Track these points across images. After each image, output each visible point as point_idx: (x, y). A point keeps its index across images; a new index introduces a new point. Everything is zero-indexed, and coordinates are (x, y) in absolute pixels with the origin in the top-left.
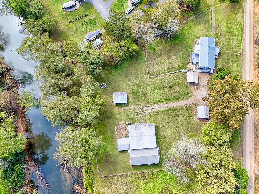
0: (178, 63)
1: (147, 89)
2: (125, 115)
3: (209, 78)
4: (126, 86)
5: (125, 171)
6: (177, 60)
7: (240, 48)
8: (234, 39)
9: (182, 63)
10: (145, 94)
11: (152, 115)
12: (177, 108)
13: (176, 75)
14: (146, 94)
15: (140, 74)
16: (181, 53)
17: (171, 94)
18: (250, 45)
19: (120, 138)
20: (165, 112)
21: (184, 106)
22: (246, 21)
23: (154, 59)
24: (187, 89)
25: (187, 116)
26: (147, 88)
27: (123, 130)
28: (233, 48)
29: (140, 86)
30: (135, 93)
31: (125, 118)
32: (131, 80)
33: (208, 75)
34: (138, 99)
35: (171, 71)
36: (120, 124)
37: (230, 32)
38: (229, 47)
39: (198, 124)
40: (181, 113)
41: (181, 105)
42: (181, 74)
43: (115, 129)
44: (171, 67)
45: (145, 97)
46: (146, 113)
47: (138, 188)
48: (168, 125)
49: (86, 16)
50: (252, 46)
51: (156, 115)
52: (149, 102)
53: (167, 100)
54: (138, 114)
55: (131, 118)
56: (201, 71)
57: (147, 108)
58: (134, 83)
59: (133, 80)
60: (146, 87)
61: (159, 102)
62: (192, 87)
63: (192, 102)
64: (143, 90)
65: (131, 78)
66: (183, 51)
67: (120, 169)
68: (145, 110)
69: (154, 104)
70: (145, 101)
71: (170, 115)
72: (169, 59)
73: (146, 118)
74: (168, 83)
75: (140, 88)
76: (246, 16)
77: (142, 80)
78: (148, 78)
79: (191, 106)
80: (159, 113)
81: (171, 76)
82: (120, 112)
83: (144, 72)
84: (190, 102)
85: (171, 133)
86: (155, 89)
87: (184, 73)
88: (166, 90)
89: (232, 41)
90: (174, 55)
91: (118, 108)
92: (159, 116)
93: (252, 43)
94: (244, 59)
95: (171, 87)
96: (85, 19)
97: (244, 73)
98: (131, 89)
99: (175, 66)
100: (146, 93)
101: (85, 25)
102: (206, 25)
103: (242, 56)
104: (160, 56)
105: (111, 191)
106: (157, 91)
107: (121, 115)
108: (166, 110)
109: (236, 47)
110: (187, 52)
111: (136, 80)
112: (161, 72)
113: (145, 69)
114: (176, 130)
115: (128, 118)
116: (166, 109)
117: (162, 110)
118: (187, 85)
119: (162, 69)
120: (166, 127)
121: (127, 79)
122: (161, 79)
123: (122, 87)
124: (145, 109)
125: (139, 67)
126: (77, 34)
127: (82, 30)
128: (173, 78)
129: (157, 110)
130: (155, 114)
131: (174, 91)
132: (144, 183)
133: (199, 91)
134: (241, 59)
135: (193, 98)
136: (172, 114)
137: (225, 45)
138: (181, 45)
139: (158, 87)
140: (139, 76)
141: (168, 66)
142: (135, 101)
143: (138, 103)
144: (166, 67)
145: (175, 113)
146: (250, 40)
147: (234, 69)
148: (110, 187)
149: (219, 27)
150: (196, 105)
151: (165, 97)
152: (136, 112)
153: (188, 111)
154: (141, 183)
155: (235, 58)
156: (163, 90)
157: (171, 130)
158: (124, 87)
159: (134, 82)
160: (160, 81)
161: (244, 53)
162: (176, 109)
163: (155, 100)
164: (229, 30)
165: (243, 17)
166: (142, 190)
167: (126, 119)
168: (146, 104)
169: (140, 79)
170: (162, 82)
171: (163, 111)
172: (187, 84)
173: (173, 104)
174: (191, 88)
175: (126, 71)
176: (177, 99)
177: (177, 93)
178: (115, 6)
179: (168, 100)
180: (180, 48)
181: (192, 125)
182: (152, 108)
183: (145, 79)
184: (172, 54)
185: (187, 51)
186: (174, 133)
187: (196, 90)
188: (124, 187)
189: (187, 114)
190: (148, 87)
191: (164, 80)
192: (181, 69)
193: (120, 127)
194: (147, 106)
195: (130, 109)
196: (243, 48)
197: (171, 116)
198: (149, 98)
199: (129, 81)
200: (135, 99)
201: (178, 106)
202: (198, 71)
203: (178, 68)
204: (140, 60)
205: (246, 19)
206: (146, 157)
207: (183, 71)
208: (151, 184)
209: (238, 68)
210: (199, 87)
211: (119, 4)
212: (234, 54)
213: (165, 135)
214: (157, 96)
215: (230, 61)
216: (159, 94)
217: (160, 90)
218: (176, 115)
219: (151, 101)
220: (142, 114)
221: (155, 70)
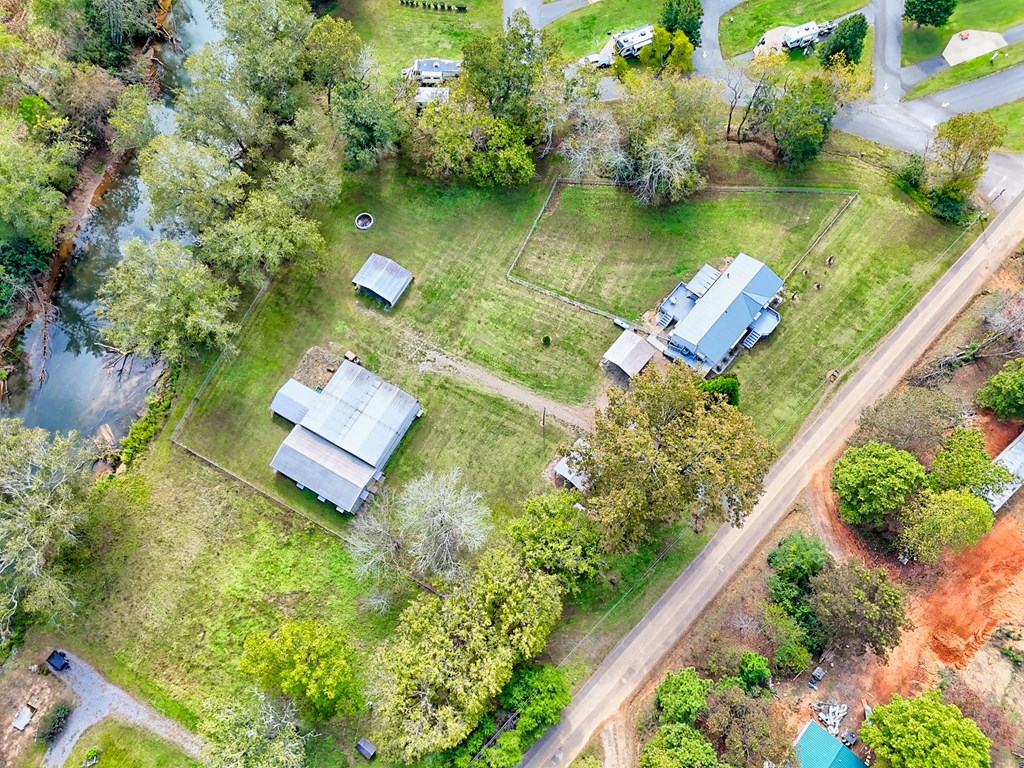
0: (620, 290)
1: (476, 306)
2: (364, 334)
4: (424, 262)
5: (250, 475)
6: (623, 281)
7: (848, 364)
8: (850, 325)
9: (633, 299)
10: (462, 315)
11: (435, 383)
12: (521, 409)
13: (588, 320)
14: (463, 318)
15: (490, 253)
16: (653, 268)
17: (534, 363)
18: (885, 374)
19: (302, 382)
20: (477, 400)
22: (933, 296)
23: (559, 238)
24: (589, 378)
25: (532, 449)
26: (479, 304)
27: (327, 370)
28: (825, 349)
29: (464, 284)
30: (434, 295)
31: (356, 341)
32: (452, 253)
34: (432, 317)
35: (584, 299)
36: (329, 348)
37: (853, 300)
38: (817, 340)
40: (520, 429)
41: (536, 409)
42: (607, 326)
43: (308, 352)
44: (591, 290)
45: (454, 324)
46: (425, 367)
47: (249, 541)
48: (460, 437)
49: (462, 9)
50: (895, 381)
51: (446, 389)
52: (456, 343)
53: (508, 370)
54: (399, 355)
55: (373, 352)
56: (670, 353)
57: (437, 357)
58: (452, 267)
59: (458, 258)
60: (479, 299)
61: (485, 361)
62: (608, 382)
63: (577, 422)
64: (463, 302)
65: (456, 248)
66: (665, 266)
67: (239, 461)
68: (428, 357)
69: (465, 357)
70: (446, 335)
71: (485, 413)
72: (604, 262)
73: (415, 381)
74: (549, 327)
75: (458, 290)
76: (947, 280)
77: (482, 273)
78: (502, 279)
79: (563, 428)
80: (459, 391)
81: (573, 316)
82: (356, 317)
83: (505, 256)
84: (569, 419)
86: (500, 321)
87: (615, 328)
88: (530, 342)
89: (838, 328)
90: (628, 262)
91: (358, 305)
92: (451, 399)
93: (902, 372)
94: (833, 400)
95: (547, 341)
96: (454, 17)
97: (799, 440)
98: (432, 277)
99: (604, 293)
100: (466, 316)
101: (439, 32)
102: (794, 237)
103: (835, 389)
104: (586, 239)
105: (176, 499)
106: (501, 328)
107: (349, 327)
108: (486, 397)
109: (838, 354)
110: (673, 278)
111: (464, 261)
112: (552, 286)
113: (513, 249)
115: (363, 345)
116: (486, 391)
117: (472, 388)
118: (597, 366)
119: (563, 278)
120: (449, 439)
121: (444, 243)
122: (536, 306)
123: (414, 255)
124: (431, 354)
125: (500, 232)
126: (401, 45)
127: (422, 43)
128: (575, 323)
129: (461, 379)
130: (447, 385)
131: (547, 359)
132: (273, 539)
134: (823, 397)
135: (589, 412)
136: (493, 417)
137: (808, 326)
138: (671, 244)
139: (513, 320)
140: (483, 257)
141: (584, 282)
142: (418, 314)
143: (421, 326)
144: (577, 281)
145: (502, 419)
146: (900, 361)
147: (777, 412)
148: (182, 485)
149: (830, 264)
151: (511, 358)
152: (398, 347)
153: (544, 436)
154: (265, 534)
155: (809, 381)
156: (519, 337)
157: (456, 455)
158: (418, 259)
159: (455, 263)
160: (532, 309)
161: (846, 385)
162: (513, 411)
163: (476, 349)
164: (858, 291)
165: (934, 279)
166: (255, 553)
167: (357, 345)
168: (443, 345)
169: (479, 266)
170: (533, 312)
171: (475, 393)
172: (601, 364)
173: (516, 393)
174: (605, 383)
175: (457, 220)
176: (539, 384)
177: (552, 371)
178: (563, 31)
179: (511, 371)
180: (661, 254)
181: (525, 481)
182: (451, 363)
183: (494, 276)
184: (625, 256)
185: (674, 273)
188: (216, 513)
189: (536, 441)
190: (484, 303)
191: (543, 312)
192: (616, 310)
193: (326, 356)
194: (440, 351)
195: (388, 329)
196: (856, 369)
197: (487, 419)
198: (464, 333)
199: (443, 252)
200: (422, 309)
201: (527, 407)
202: (663, 348)
203: (610, 302)
204: (517, 215)
205: (939, 289)
206: (326, 472)
207: (618, 321)
208: (290, 555)
209: (791, 415)
211: (577, 31)
212: (815, 367)
213: (429, 459)
214: (492, 342)
215: (785, 381)
216: (501, 339)
217: (512, 330)
218: (502, 425)
219: (462, 344)
220: (411, 361)
221: (538, 270)
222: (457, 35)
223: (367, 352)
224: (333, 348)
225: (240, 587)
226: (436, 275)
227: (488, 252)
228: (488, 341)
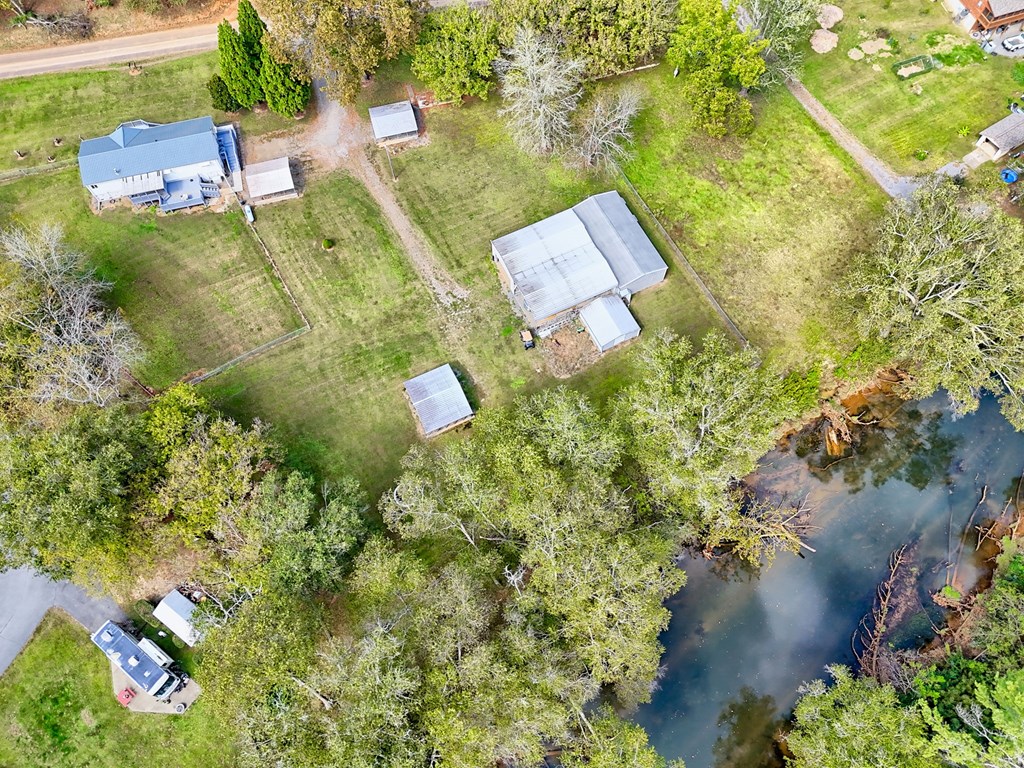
0: (219, 247)
1: (366, 320)
2: (501, 361)
3: (257, 138)
4: (379, 402)
5: (693, 291)
6: (207, 253)
7: (112, 71)
8: (75, 98)
9: (216, 231)
10: (387, 320)
11: (461, 273)
12: (404, 203)
13: (274, 240)
14: (389, 317)
15: (302, 367)
16: (169, 246)
17: (358, 234)
18: (100, 50)
19: (594, 348)
20: (435, 233)
21: (390, 184)
23: (221, 337)
24: (323, 192)
25: (422, 167)
26: (361, 320)
27: (561, 348)
28: (115, 94)
29: (358, 351)
30: (399, 359)
31: (512, 358)
32: (341, 393)
33: (248, 142)
34: (418, 337)
35: (258, 261)
36: (544, 367)
37: (47, 115)
38: (113, 105)
39: (439, 131)
40: (418, 187)
41: (391, 195)
42: (263, 224)
43: (569, 376)
44: (244, 264)
45: (402, 317)
46: (461, 292)
47: (720, 236)
48: (476, 213)
51: (457, 261)
52: (415, 297)
53: (386, 243)
54: (479, 319)
55: (502, 337)
56: (237, 164)
57: (443, 294)
58: (355, 378)
59: (341, 383)
60: (357, 326)
61: (401, 262)
62: (310, 177)
63: (365, 164)
64: (375, 333)
65: (333, 397)
66: (158, 240)
67: (697, 308)
68: (452, 300)
69: (416, 278)
70: (418, 310)
71: (439, 218)
72: (206, 282)
73: (481, 285)
74: (315, 256)
75: (369, 348)
77: (330, 351)
78: (316, 332)
79: (382, 166)
80: (447, 251)
81: (284, 252)
82: (495, 382)
83: (292, 354)
84: (370, 172)
85: (501, 197)
86: (355, 291)
87: (259, 217)
88: (344, 254)
89: (86, 102)
90: (184, 267)
91: (483, 396)
92: (459, 249)
93: (86, 44)
94: (157, 55)
95: (332, 243)
98: (384, 379)
99: (235, 254)
100: (384, 317)
102: (20, 195)
103: (145, 61)
104: (196, 318)
105: (777, 309)
106: (361, 284)
107: (509, 377)
108: (427, 232)
109: (111, 84)
110: (162, 227)
111: (336, 375)
112: (275, 292)
113: (275, 355)
114: (485, 185)
115: (506, 349)
116: (421, 235)
117: (432, 247)
118: (307, 196)
119: (258, 294)
120: (487, 218)
121: (341, 410)
122: (305, 282)
123: (385, 415)
124: (448, 301)
125: (272, 384)
127: (113, 752)
128: (287, 244)
129: (436, 260)
130: (454, 263)
131: (343, 230)
132: (697, 226)
133: (316, 157)
134: (160, 62)
135: (349, 166)
136: (434, 211)
137: (105, 119)
138: (129, 258)
139: (342, 285)
140: (313, 367)
141: (243, 276)
142: (428, 348)
143: (436, 335)
144: (248, 282)
145: (426, 204)
146: (78, 52)
148: (767, 317)
149: (25, 154)
150: (372, 151)
151: (375, 250)
152: (474, 328)
153: (403, 170)
154: (703, 232)
155: (156, 80)
156: (350, 264)
157: (490, 202)
158: (382, 410)
159: (348, 380)
160: (315, 284)
161: (135, 59)
162: (412, 206)
163: (400, 279)
164: (34, 119)
167: (514, 353)
168: (430, 302)
169: (327, 360)
170: (316, 279)
171: (434, 240)
172: (302, 195)
173: (397, 219)
174: (314, 179)
175: (304, 429)
176: (371, 212)
177: (348, 217)
179: (386, 239)
180: (146, 255)
181: (449, 147)
182: (434, 281)
183: (322, 340)
184: (182, 276)
185: (156, 229)
186: (500, 189)
187: (315, 165)
188: (742, 275)
189: (415, 169)
190: (355, 317)
191: (307, 273)
192: (242, 230)
193: (552, 361)
194: (437, 299)
195: (471, 351)
196: (112, 65)
197: (440, 213)
198: (399, 301)
199: (350, 400)
200: (421, 351)
201: (397, 201)
202: (236, 174)
203: (239, 241)
204: (238, 392)
206: (618, 228)
207: (250, 217)
208: (689, 205)
209: (197, 66)
210: (303, 159)
212: (140, 87)
213: (517, 212)
214: (378, 277)
215: (173, 93)
216: (369, 273)
217: (352, 275)
218: (431, 199)
219: (410, 292)
220: (472, 306)
221: (272, 317)
222: (55, 729)
223: (508, 341)
224: (540, 364)
225: (745, 206)
226: (379, 378)
227: (304, 369)
228: (383, 280)
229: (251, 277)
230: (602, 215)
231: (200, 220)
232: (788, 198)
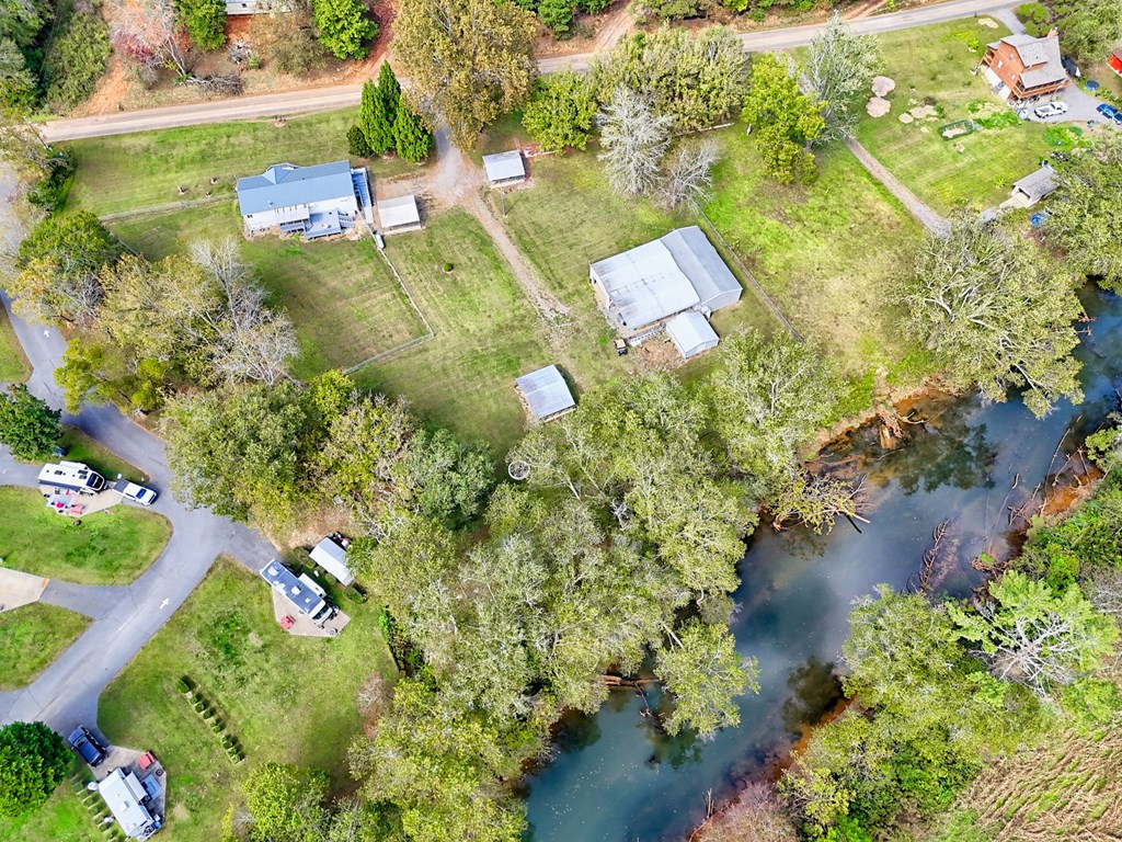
0: (354, 269)
1: (481, 330)
2: (597, 365)
3: (386, 180)
4: (493, 396)
5: (764, 310)
6: (344, 273)
7: (261, 123)
8: (228, 144)
9: (351, 255)
10: (500, 330)
11: (562, 293)
12: (513, 235)
13: (401, 263)
14: (501, 327)
15: (428, 367)
16: (311, 267)
17: (473, 260)
18: (248, 105)
19: (678, 355)
20: (540, 261)
21: (500, 220)
22: (154, 125)
23: (358, 341)
24: (443, 225)
25: (528, 205)
26: (477, 330)
27: (650, 354)
28: (262, 142)
29: (475, 355)
30: (509, 362)
31: (607, 362)
32: (462, 388)
33: (378, 183)
34: (526, 345)
35: (388, 281)
36: (635, 370)
37: (204, 158)
38: (260, 151)
39: (542, 176)
40: (525, 223)
41: (502, 228)
42: (391, 249)
44: (376, 283)
45: (512, 328)
46: (563, 309)
47: (787, 266)
48: (575, 244)
49: (188, 683)
50: (248, 99)
51: (559, 283)
52: (522, 312)
53: (498, 267)
54: (578, 331)
55: (599, 346)
56: (368, 201)
57: (547, 310)
58: (473, 376)
59: (462, 380)
60: (474, 335)
61: (511, 284)
62: (431, 213)
63: (479, 202)
64: (489, 340)
65: (454, 391)
66: (302, 262)
68: (555, 315)
69: (524, 296)
70: (526, 323)
71: (542, 248)
72: (344, 297)
73: (581, 304)
74: (437, 278)
75: (485, 353)
76: (132, 128)
77: (451, 354)
78: (439, 339)
79: (493, 204)
80: (550, 275)
81: (410, 274)
82: (593, 382)
83: (419, 356)
84: (483, 209)
85: (597, 232)
86: (472, 307)
87: (388, 244)
88: (462, 276)
89: (237, 148)
90: (324, 284)
91: (582, 392)
92: (561, 273)
93: (237, 100)
94: (298, 111)
95: (451, 267)
98: (497, 378)
99: (368, 274)
100: (496, 328)
101: (242, 669)
102: (183, 224)
103: (288, 115)
104: (336, 326)
105: (837, 325)
106: (476, 301)
107: (605, 377)
108: (533, 260)
109: (259, 133)
110: (305, 251)
111: (457, 374)
112: (404, 306)
113: (405, 357)
114: (583, 221)
115: (603, 355)
116: (528, 262)
117: (538, 272)
118: (429, 228)
119: (388, 307)
120: (585, 248)
121: (462, 402)
122: (430, 300)
123: (499, 407)
124: (551, 316)
125: (401, 380)
127: (275, 666)
128: (413, 267)
129: (541, 282)
130: (556, 285)
131: (460, 256)
132: (767, 258)
133: (436, 196)
134: (302, 116)
135: (464, 204)
136: (539, 242)
137: (255, 163)
139: (460, 302)
140: (437, 367)
141: (375, 292)
142: (535, 354)
143: (542, 343)
144: (380, 298)
145: (532, 236)
146: (230, 106)
147: (339, 128)
148: (828, 332)
149: (186, 190)
150: (485, 193)
151: (488, 274)
152: (575, 338)
153: (512, 208)
154: (773, 262)
155: (298, 131)
156: (467, 285)
157: (587, 235)
158: (497, 402)
159: (466, 378)
160: (437, 300)
161: (280, 114)
162: (520, 238)
163: (510, 298)
164: (193, 161)
165: (137, 134)
166: (789, 255)
167: (609, 358)
168: (536, 317)
169: (448, 362)
170: (438, 296)
171: (539, 266)
172: (425, 227)
173: (507, 248)
174: (434, 214)
175: (430, 417)
176: (484, 242)
177: (465, 246)
179: (498, 264)
180: (292, 274)
181: (551, 190)
182: (539, 299)
183: (444, 345)
184: (323, 291)
185: (300, 253)
186: (595, 224)
187: (435, 203)
188: (806, 297)
189: (521, 208)
190: (472, 327)
191: (430, 291)
192: (374, 255)
193: (643, 365)
194: (542, 314)
195: (572, 356)
196: (260, 118)
197: (544, 244)
198: (509, 315)
199: (469, 394)
200: (529, 356)
201: (507, 233)
202: (368, 209)
203: (372, 264)
204: (373, 386)
206: (700, 256)
207: (381, 245)
208: (761, 240)
209: (333, 120)
210: (425, 198)
211: (102, 553)
212: (284, 136)
214: (493, 295)
215: (312, 142)
216: (483, 292)
217: (469, 293)
218: (536, 233)
219: (519, 308)
220: (572, 320)
221: (402, 326)
222: (228, 648)
223: (604, 349)
224: (632, 368)
225: (810, 242)
226: (494, 377)
227: (429, 369)
228: (495, 298)
229: (381, 294)
230: (686, 245)
231: (338, 246)
232: (846, 235)
